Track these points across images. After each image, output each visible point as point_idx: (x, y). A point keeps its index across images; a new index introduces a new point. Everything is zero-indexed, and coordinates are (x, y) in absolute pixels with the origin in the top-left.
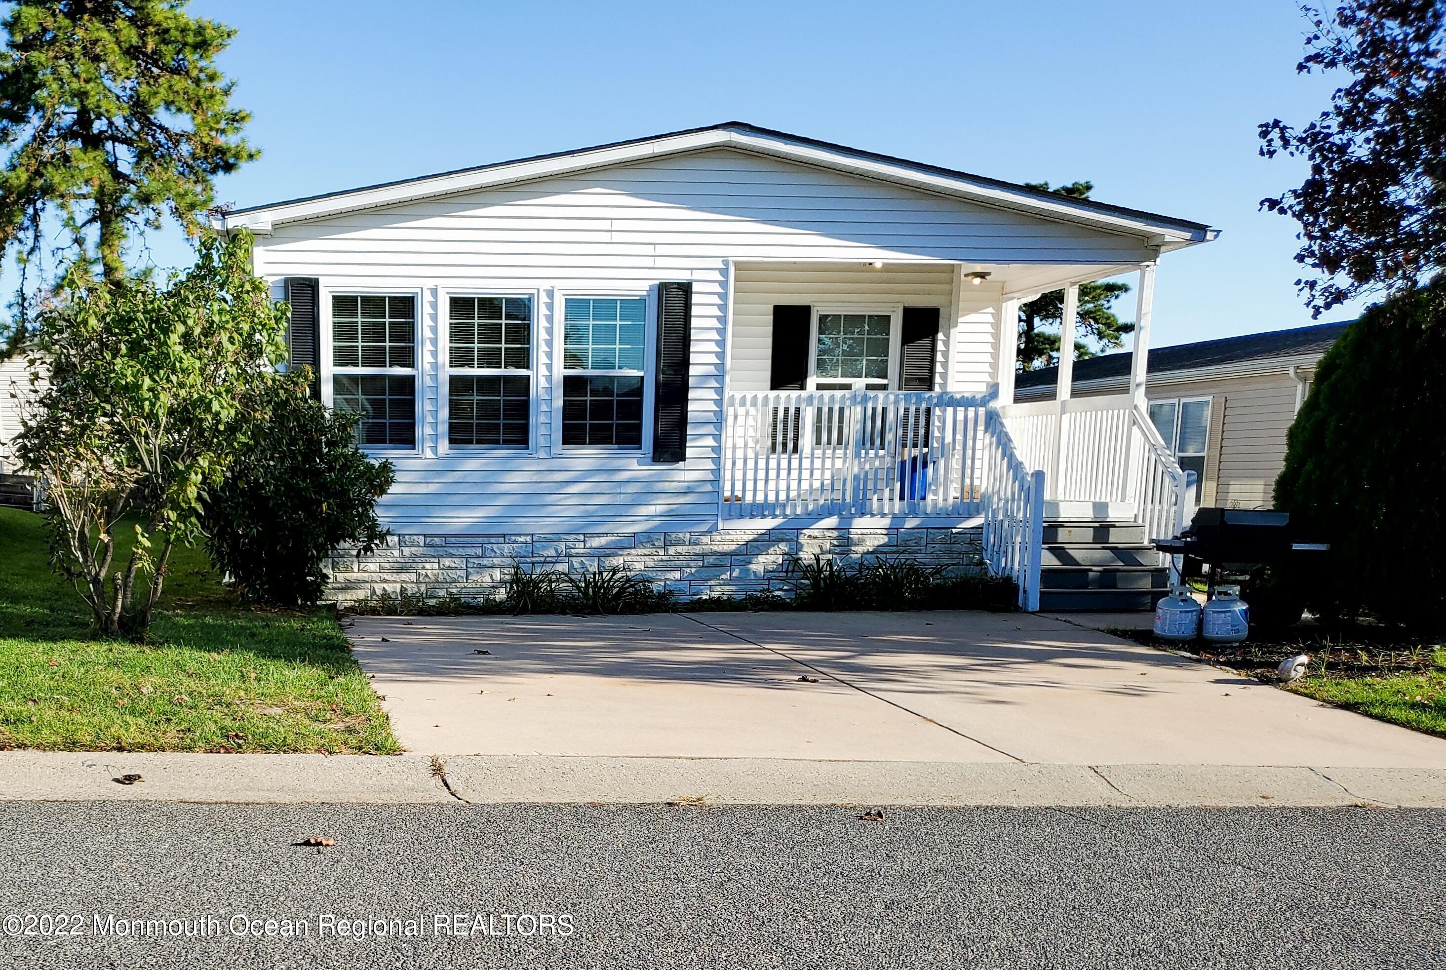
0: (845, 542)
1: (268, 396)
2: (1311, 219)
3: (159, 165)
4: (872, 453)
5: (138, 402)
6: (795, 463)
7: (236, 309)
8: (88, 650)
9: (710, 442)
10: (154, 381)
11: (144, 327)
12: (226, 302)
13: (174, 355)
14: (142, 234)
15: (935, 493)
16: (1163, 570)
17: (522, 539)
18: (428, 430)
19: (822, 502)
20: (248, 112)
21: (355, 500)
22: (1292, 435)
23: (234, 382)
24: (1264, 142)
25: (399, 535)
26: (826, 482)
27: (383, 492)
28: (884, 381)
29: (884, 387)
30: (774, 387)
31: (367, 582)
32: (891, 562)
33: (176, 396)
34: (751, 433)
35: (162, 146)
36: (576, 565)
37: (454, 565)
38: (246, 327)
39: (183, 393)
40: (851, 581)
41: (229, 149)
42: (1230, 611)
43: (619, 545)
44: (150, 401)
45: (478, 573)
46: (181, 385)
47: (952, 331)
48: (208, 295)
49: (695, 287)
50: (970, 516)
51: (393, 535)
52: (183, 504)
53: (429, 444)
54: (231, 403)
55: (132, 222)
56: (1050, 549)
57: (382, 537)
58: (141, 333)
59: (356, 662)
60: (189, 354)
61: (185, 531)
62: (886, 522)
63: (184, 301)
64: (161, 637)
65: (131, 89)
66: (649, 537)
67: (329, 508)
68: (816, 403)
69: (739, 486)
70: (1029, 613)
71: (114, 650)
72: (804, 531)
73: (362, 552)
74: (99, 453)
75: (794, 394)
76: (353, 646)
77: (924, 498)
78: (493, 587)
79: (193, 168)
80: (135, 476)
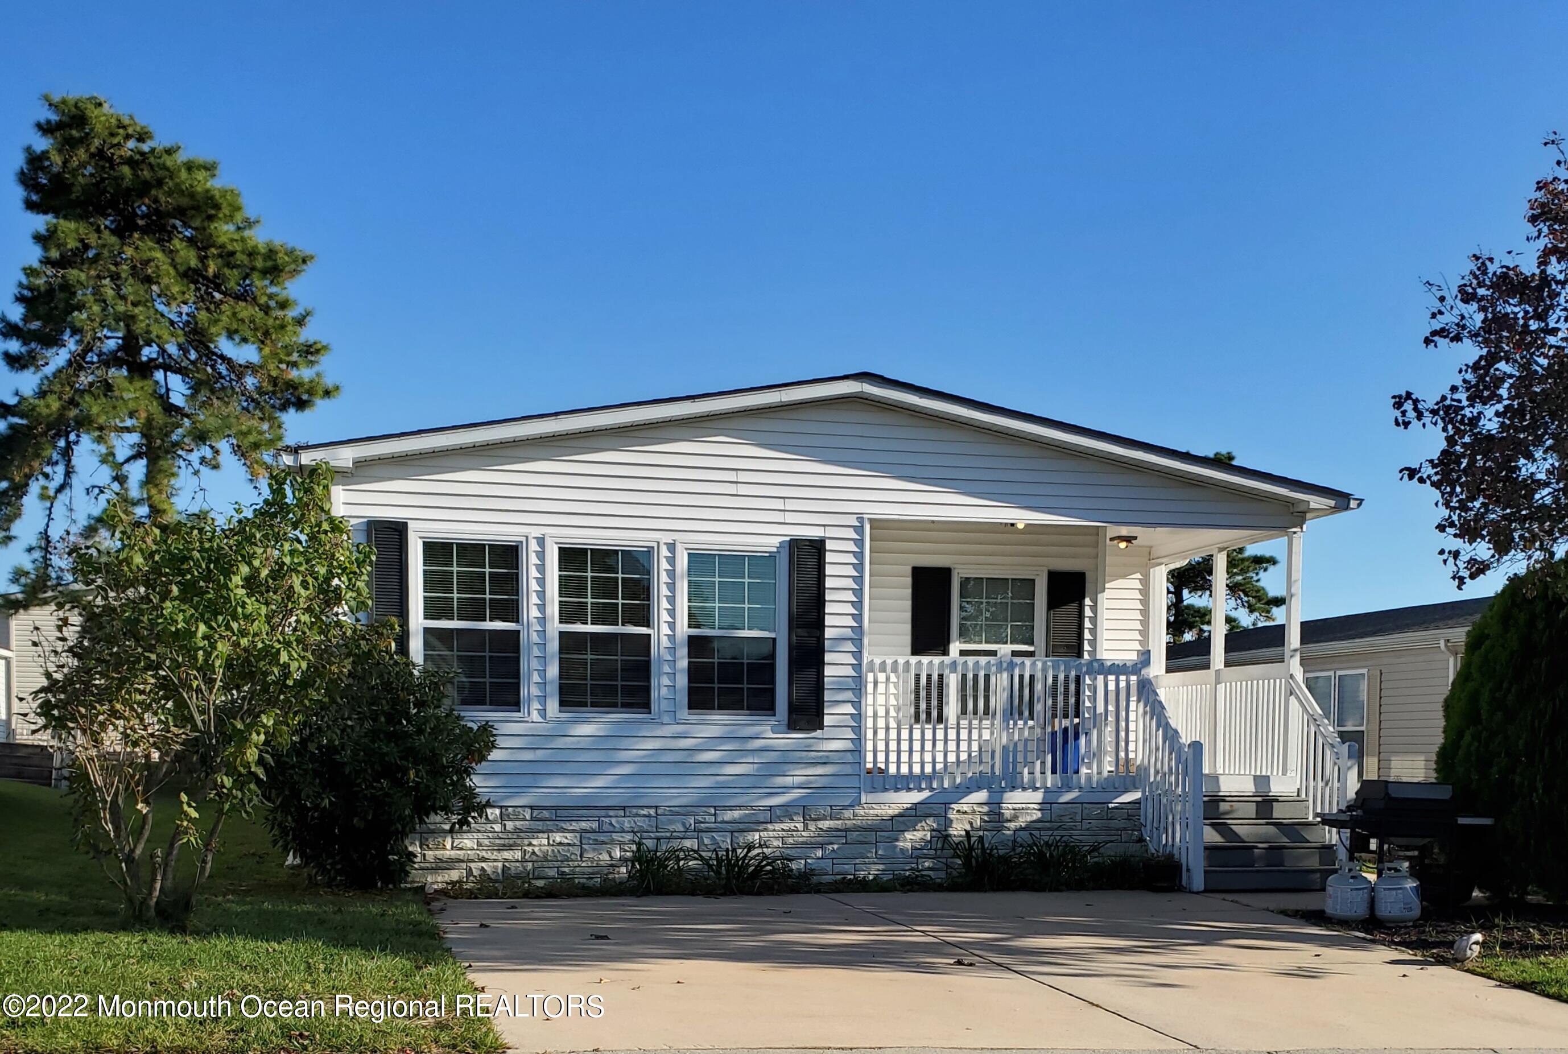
0: (995, 815)
1: (347, 647)
2: (1448, 489)
3: (218, 398)
4: (1020, 723)
5: (190, 652)
6: (940, 734)
7: (311, 551)
8: (117, 941)
9: (849, 709)
10: (211, 628)
11: (201, 567)
12: (300, 542)
13: (235, 599)
14: (196, 473)
15: (1090, 767)
16: (1330, 847)
17: (645, 812)
18: (535, 691)
19: (970, 775)
20: (325, 344)
21: (449, 767)
22: (1448, 705)
23: (307, 630)
24: (1398, 413)
25: (501, 807)
26: (973, 754)
27: (483, 758)
28: (1031, 649)
29: (1031, 654)
30: (915, 652)
31: (462, 861)
32: (1046, 839)
33: (236, 644)
34: (893, 701)
35: (223, 378)
36: (706, 841)
37: (566, 841)
38: (322, 570)
39: (244, 642)
40: (1004, 859)
41: (302, 384)
42: (1400, 889)
43: (753, 819)
44: (205, 651)
45: (594, 850)
46: (243, 633)
47: (1099, 596)
48: (278, 533)
49: (829, 545)
50: (1126, 791)
51: (494, 807)
52: (241, 769)
53: (536, 705)
54: (302, 654)
55: (185, 460)
56: (1212, 825)
57: (481, 809)
58: (196, 573)
59: (449, 950)
60: (254, 599)
61: (241, 800)
62: (1038, 796)
63: (250, 540)
64: (208, 925)
65: (188, 314)
66: (787, 811)
67: (417, 776)
68: (959, 668)
69: (881, 757)
70: (1194, 893)
71: (149, 941)
72: (953, 806)
73: (457, 826)
74: (140, 711)
75: (937, 660)
76: (445, 933)
77: (1077, 772)
78: (612, 866)
79: (258, 403)
80: (183, 736)
